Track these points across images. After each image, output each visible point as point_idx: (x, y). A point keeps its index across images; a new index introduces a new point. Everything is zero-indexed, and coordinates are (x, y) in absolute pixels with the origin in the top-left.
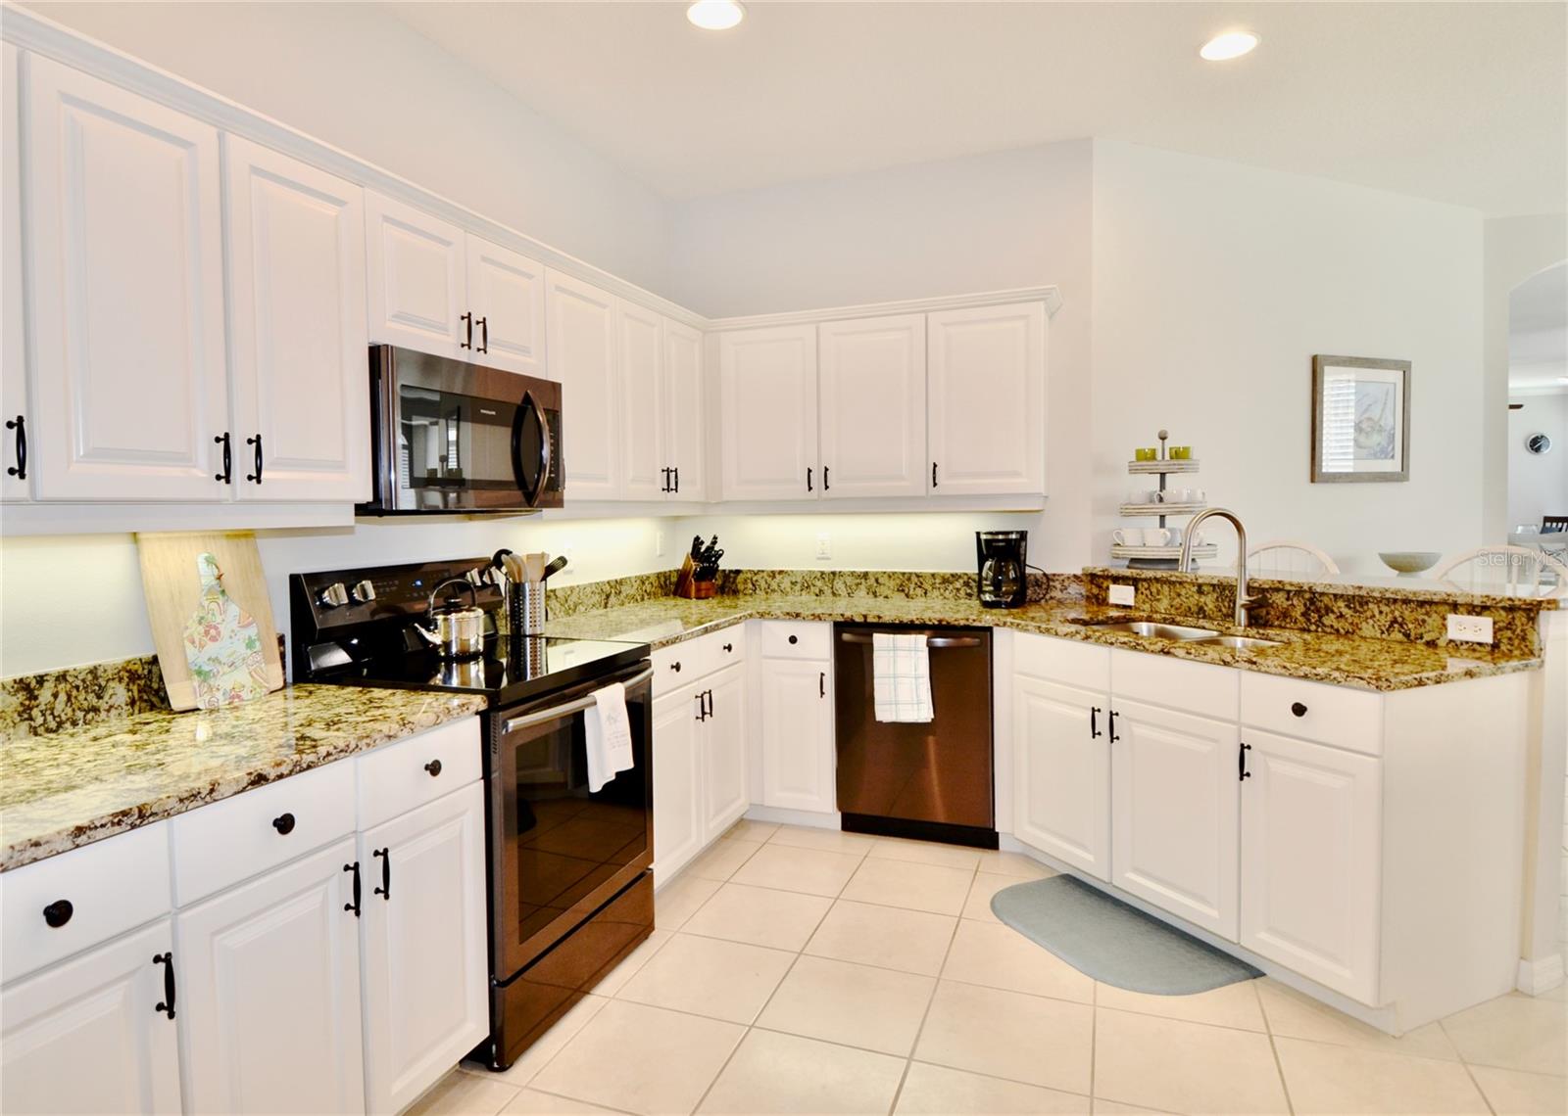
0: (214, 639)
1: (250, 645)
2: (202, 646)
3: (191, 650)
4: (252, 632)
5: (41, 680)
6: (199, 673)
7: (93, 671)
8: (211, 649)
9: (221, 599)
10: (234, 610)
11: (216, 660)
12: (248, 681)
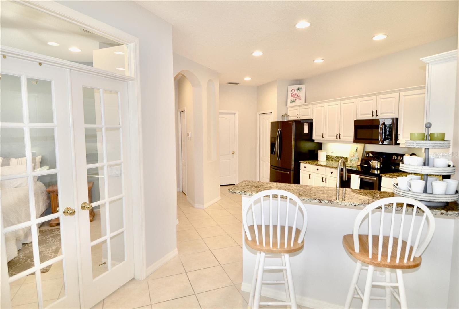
0: (353, 157)
1: (357, 159)
2: (352, 157)
3: (351, 157)
4: (358, 157)
5: (342, 157)
6: (351, 160)
7: (346, 157)
8: (353, 158)
9: (356, 152)
10: (357, 154)
11: (353, 159)
12: (355, 163)
